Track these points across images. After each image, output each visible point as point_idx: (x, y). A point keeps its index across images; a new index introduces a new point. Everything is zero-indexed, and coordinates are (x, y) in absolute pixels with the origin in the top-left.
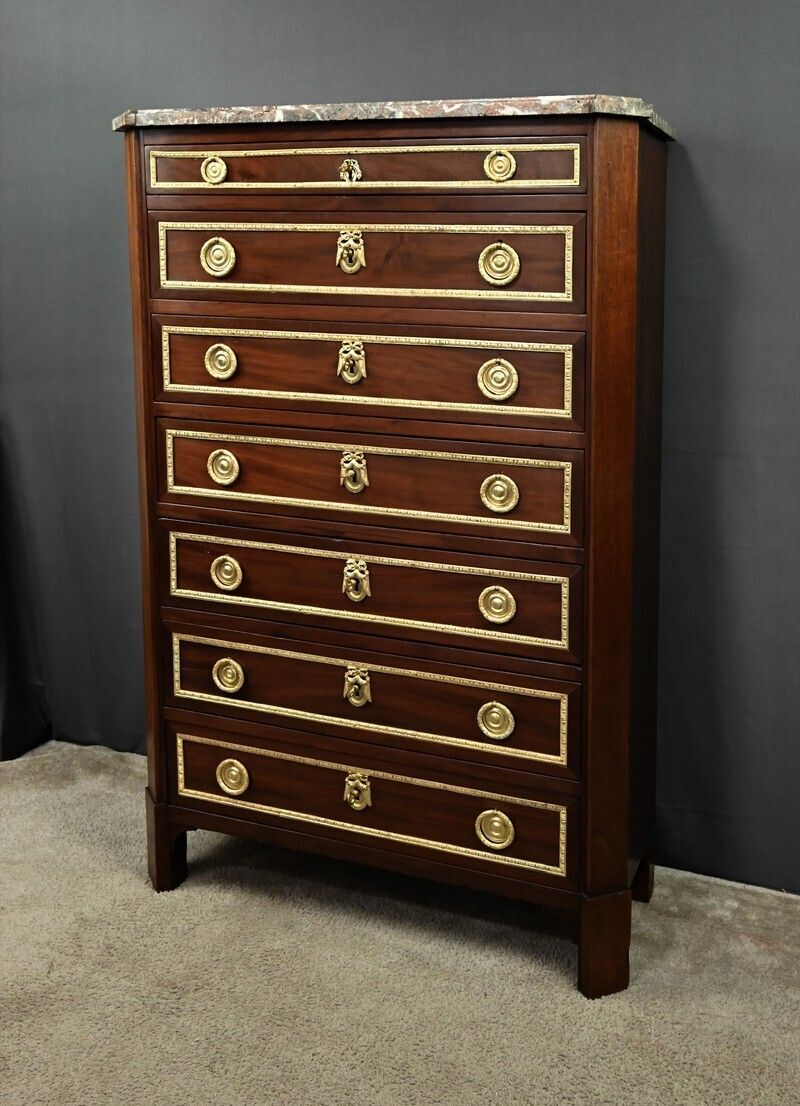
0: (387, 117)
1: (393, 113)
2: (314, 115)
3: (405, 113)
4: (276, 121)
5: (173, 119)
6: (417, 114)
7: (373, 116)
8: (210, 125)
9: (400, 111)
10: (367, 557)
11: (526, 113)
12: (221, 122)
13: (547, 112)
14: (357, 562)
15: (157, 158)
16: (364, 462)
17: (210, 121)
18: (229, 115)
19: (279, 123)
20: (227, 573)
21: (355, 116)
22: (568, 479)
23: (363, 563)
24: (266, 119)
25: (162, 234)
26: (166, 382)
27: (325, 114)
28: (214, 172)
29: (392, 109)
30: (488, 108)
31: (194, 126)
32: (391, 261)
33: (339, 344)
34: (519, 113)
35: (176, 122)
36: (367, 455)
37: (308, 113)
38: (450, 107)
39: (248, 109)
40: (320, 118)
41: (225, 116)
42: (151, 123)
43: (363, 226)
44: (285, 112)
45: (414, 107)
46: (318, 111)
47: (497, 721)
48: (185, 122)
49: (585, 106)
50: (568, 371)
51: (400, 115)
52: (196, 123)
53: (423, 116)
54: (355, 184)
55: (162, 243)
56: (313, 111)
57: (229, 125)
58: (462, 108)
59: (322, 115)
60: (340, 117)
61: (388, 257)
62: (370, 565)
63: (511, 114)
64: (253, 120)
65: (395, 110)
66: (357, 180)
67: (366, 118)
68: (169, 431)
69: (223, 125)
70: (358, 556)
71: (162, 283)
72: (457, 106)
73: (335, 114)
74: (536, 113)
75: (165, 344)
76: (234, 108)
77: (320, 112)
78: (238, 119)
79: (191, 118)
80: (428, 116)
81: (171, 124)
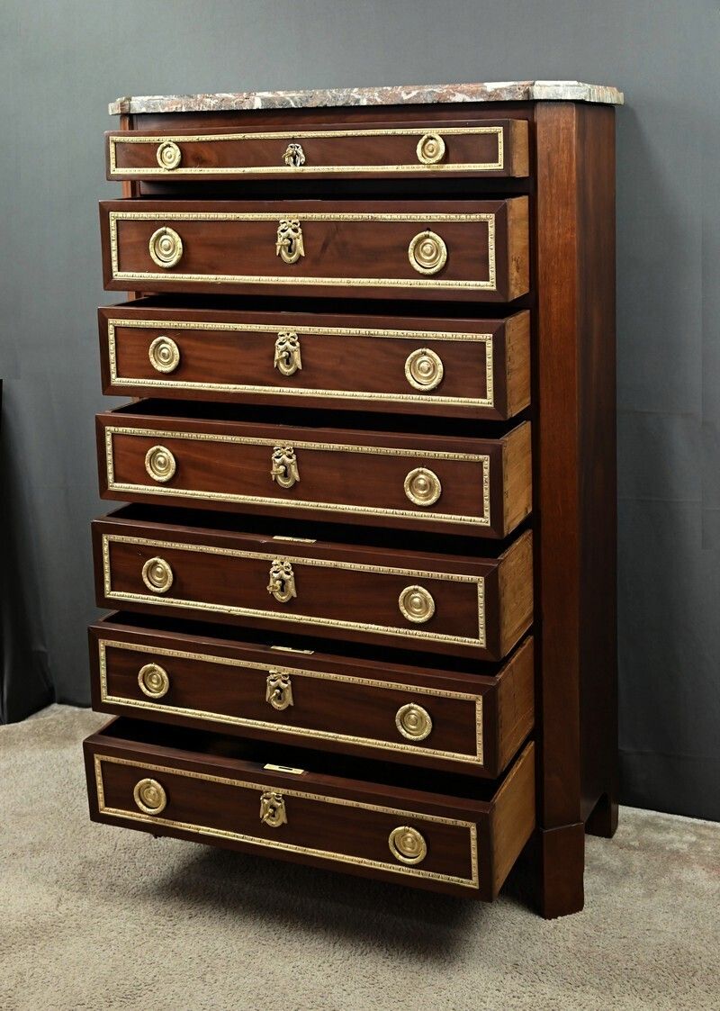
0: (353, 104)
1: (358, 100)
2: (289, 103)
3: (369, 100)
4: (255, 108)
5: (164, 106)
6: (379, 101)
7: (340, 103)
8: (196, 112)
9: (363, 97)
10: (291, 558)
11: (474, 100)
12: (206, 109)
13: (491, 99)
14: (282, 563)
16: (294, 457)
17: (197, 109)
18: (213, 102)
19: (258, 110)
20: (158, 575)
21: (324, 103)
23: (288, 564)
24: (246, 107)
25: (113, 224)
27: (298, 100)
29: (357, 97)
30: (440, 96)
32: (327, 250)
33: (275, 336)
34: (467, 99)
35: (166, 110)
36: (297, 450)
37: (283, 100)
38: (407, 95)
39: (230, 96)
40: (293, 106)
41: (210, 103)
42: (144, 110)
43: (303, 215)
44: (263, 100)
45: (376, 94)
46: (292, 98)
48: (174, 110)
49: (525, 93)
51: (364, 102)
52: (184, 110)
53: (384, 103)
54: (298, 169)
56: (288, 98)
58: (417, 95)
59: (296, 103)
60: (312, 103)
61: (325, 246)
62: (294, 566)
64: (235, 107)
65: (360, 97)
67: (334, 105)
69: (208, 112)
70: (283, 557)
71: (113, 274)
72: (414, 93)
73: (307, 101)
74: (482, 100)
76: (217, 95)
78: (221, 106)
79: (179, 106)
80: (388, 103)
81: (161, 111)
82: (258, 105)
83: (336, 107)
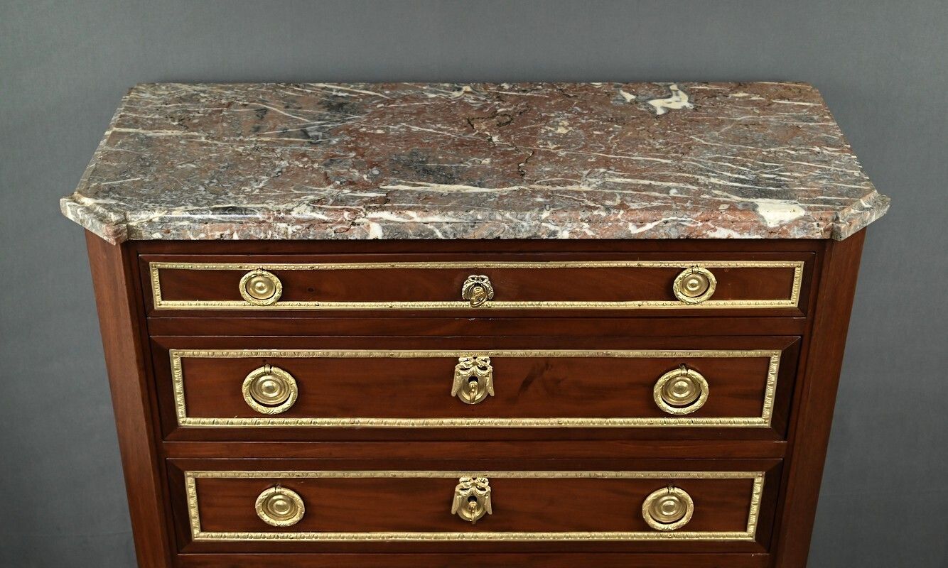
0: (545, 237)
1: (555, 233)
2: (432, 233)
3: (572, 232)
4: (371, 237)
5: (196, 232)
6: (590, 234)
7: (523, 235)
8: (260, 241)
9: (565, 229)
11: (746, 236)
12: (278, 237)
13: (774, 236)
15: (160, 270)
17: (262, 236)
18: (291, 229)
19: (376, 240)
21: (496, 235)
24: (355, 235)
25: (176, 363)
26: (196, 532)
28: (261, 289)
29: (553, 228)
30: (692, 230)
34: (736, 236)
35: (201, 238)
37: (420, 227)
38: (638, 227)
40: (440, 235)
42: (156, 235)
43: (494, 352)
44: (384, 227)
45: (586, 225)
46: (439, 225)
48: (216, 238)
49: (825, 230)
51: (564, 235)
52: (236, 237)
53: (599, 237)
54: (483, 304)
55: (177, 375)
56: (430, 226)
57: (292, 241)
58: (656, 229)
59: (445, 233)
60: (473, 234)
61: (526, 384)
63: (725, 237)
64: (333, 236)
65: (557, 228)
66: (487, 300)
67: (513, 237)
69: (283, 241)
71: (181, 421)
72: (649, 226)
73: (465, 231)
74: (759, 237)
75: (191, 491)
79: (228, 232)
80: (606, 237)
81: (193, 238)
82: (376, 232)
83: (516, 240)
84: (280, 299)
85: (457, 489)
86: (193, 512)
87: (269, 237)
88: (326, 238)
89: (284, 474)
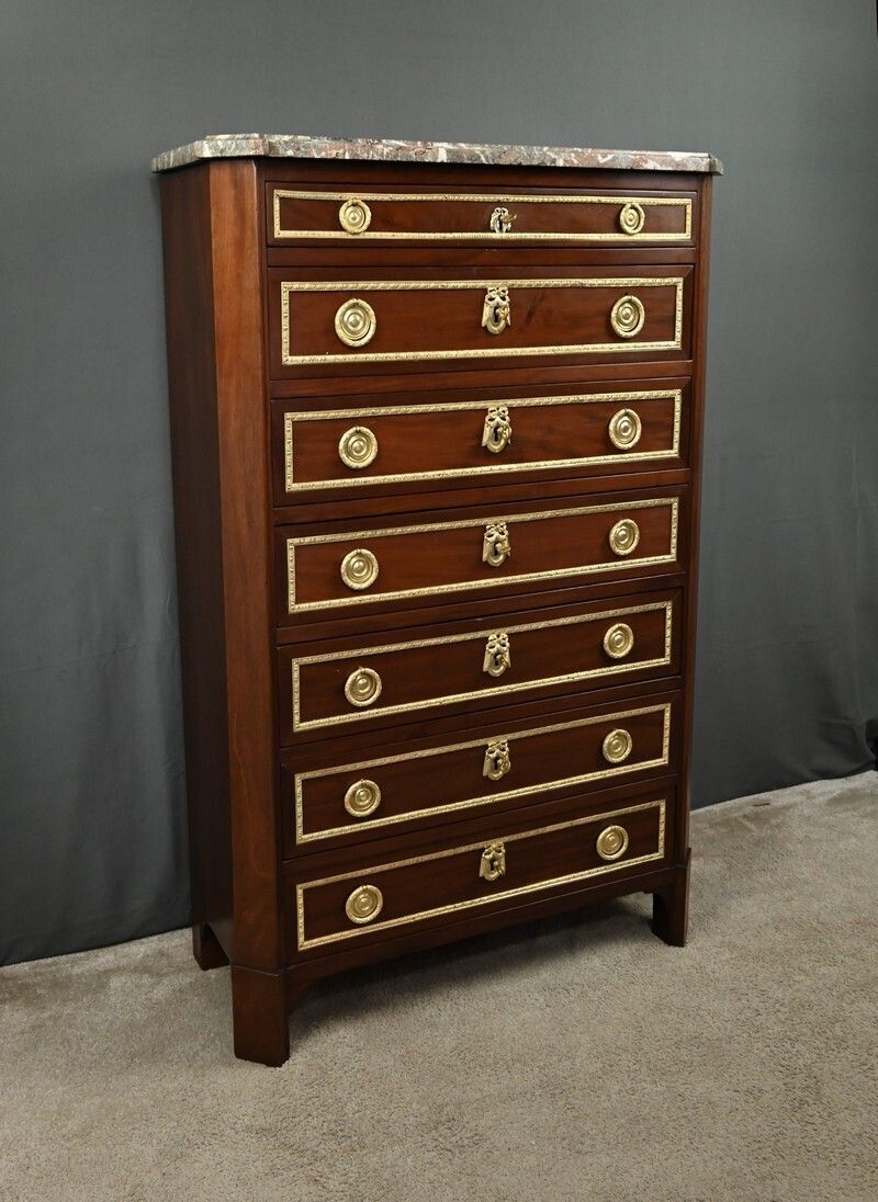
0: (548, 164)
1: (554, 161)
2: (478, 157)
3: (566, 161)
4: (439, 161)
5: (319, 150)
6: (576, 163)
7: (535, 163)
9: (562, 158)
12: (377, 158)
13: (680, 169)
14: (498, 636)
15: (281, 199)
16: (506, 533)
17: (365, 156)
18: (386, 150)
19: (442, 163)
20: (364, 686)
21: (519, 161)
22: (675, 512)
23: (504, 635)
24: (428, 159)
25: (285, 296)
26: (289, 482)
27: (490, 156)
28: (354, 218)
29: (553, 156)
30: (635, 161)
31: (344, 161)
32: (533, 320)
33: (485, 411)
34: (659, 168)
35: (323, 155)
36: (509, 525)
37: (472, 154)
38: (604, 157)
39: (407, 144)
40: (485, 162)
41: (384, 149)
42: (290, 153)
43: (510, 282)
44: (448, 151)
45: (573, 155)
46: (483, 151)
47: (617, 745)
48: (334, 156)
50: (678, 415)
51: (560, 163)
52: (347, 157)
53: (581, 166)
54: (504, 235)
55: (285, 309)
56: (477, 152)
57: (386, 162)
58: (614, 159)
59: (487, 158)
60: (505, 161)
61: (530, 315)
62: (510, 636)
63: (652, 168)
64: (414, 158)
65: (557, 157)
66: (507, 231)
67: (529, 163)
68: (290, 541)
70: (498, 631)
71: (284, 359)
72: (610, 157)
73: (500, 157)
74: (670, 169)
75: (289, 435)
76: (391, 142)
77: (483, 153)
78: (396, 156)
79: (341, 151)
80: (585, 166)
81: (316, 157)
82: (442, 157)
83: (531, 166)
84: (369, 230)
85: (487, 419)
86: (289, 459)
87: (370, 158)
88: (409, 159)
89: (362, 412)
